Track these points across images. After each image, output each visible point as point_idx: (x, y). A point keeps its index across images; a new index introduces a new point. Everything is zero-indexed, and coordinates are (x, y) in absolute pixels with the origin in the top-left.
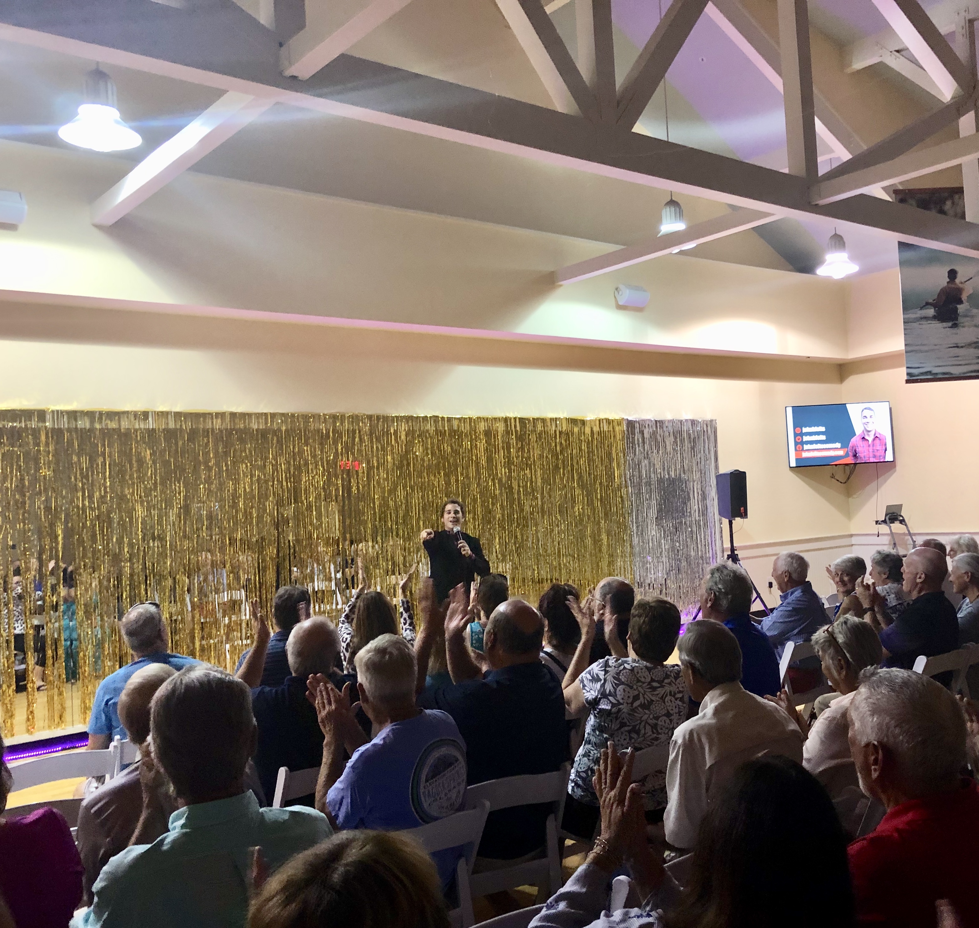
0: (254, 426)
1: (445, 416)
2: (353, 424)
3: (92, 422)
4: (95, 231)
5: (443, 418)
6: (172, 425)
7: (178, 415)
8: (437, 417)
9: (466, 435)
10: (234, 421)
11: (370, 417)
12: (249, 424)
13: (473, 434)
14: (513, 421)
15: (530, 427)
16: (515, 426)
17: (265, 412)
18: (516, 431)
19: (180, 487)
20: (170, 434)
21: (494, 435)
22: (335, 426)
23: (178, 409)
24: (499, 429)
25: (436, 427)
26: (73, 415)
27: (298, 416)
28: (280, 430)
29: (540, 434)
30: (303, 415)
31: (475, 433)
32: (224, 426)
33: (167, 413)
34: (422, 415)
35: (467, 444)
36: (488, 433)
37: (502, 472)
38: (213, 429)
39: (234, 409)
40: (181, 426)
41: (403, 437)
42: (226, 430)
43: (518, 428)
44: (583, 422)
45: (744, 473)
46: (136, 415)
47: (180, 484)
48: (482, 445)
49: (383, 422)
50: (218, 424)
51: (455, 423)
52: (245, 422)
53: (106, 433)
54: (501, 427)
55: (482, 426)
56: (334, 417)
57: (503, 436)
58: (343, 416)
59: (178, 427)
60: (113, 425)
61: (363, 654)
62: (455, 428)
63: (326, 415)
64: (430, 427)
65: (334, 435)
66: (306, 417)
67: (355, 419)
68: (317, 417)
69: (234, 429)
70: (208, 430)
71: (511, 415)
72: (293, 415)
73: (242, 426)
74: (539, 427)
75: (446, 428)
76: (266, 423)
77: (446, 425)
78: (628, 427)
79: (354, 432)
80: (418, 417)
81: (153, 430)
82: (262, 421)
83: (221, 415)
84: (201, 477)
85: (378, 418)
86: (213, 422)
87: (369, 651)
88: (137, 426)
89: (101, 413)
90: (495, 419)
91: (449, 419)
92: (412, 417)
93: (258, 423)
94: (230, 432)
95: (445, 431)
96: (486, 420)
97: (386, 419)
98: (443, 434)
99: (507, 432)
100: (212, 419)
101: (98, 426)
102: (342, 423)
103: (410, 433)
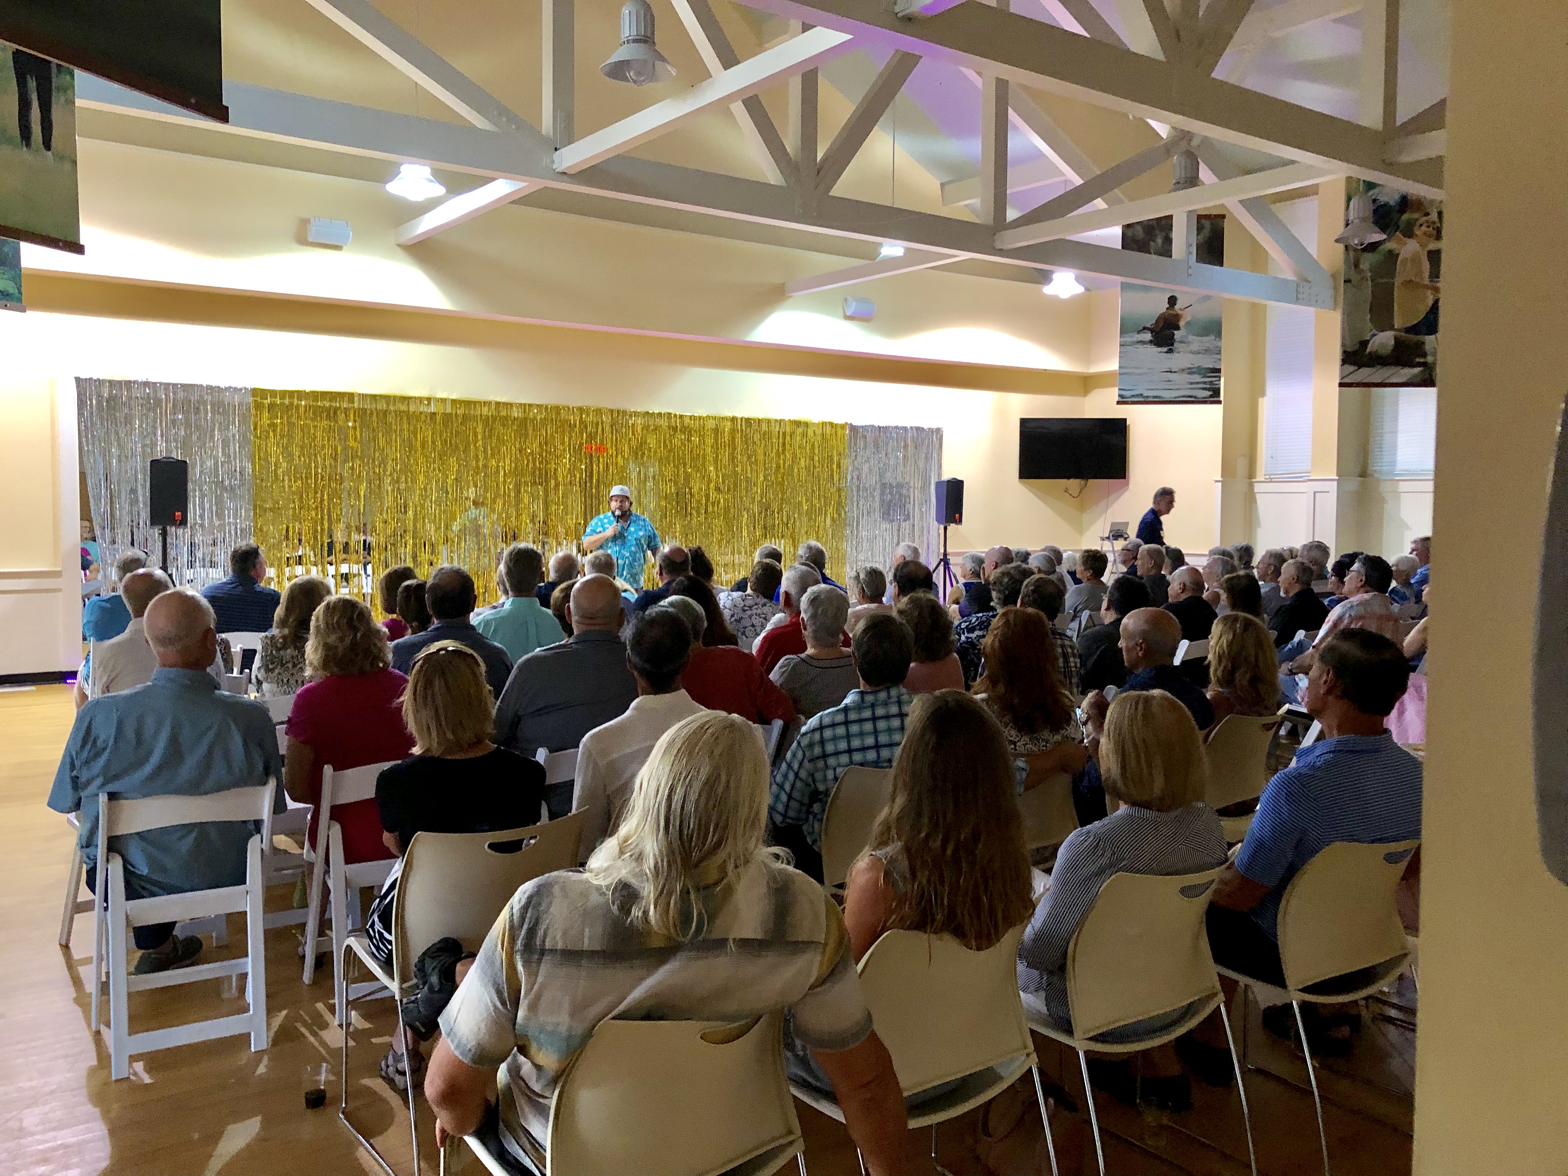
0: (515, 414)
1: (678, 414)
2: (596, 417)
3: (388, 404)
4: (399, 250)
5: (675, 415)
6: (449, 410)
7: (454, 401)
8: (670, 414)
9: (695, 431)
10: (498, 409)
11: (611, 411)
12: (510, 413)
13: (701, 432)
14: (739, 421)
15: (755, 426)
16: (741, 425)
17: (524, 402)
18: (742, 431)
20: (447, 417)
21: (721, 433)
22: (581, 417)
23: (454, 397)
24: (726, 428)
25: (669, 423)
26: (374, 397)
27: (551, 407)
28: (535, 418)
29: (764, 434)
30: (555, 407)
31: (704, 430)
32: (490, 413)
33: (445, 400)
34: (657, 412)
35: (695, 439)
36: (716, 431)
38: (481, 415)
39: (499, 399)
40: (456, 411)
41: (639, 430)
42: (492, 416)
43: (744, 428)
44: (807, 424)
45: (962, 482)
46: (421, 399)
48: (710, 441)
49: (623, 416)
50: (485, 410)
51: (686, 421)
53: (399, 414)
54: (728, 425)
55: (711, 424)
56: (581, 409)
57: (729, 434)
58: (588, 409)
59: (454, 412)
60: (403, 408)
62: (686, 424)
63: (574, 407)
64: (664, 423)
65: (580, 426)
66: (557, 409)
67: (598, 411)
68: (566, 409)
69: (498, 416)
70: (477, 415)
71: (739, 415)
72: (547, 407)
73: (505, 413)
74: (764, 427)
75: (678, 424)
76: (525, 413)
77: (678, 421)
78: (851, 431)
79: (597, 424)
80: (653, 414)
81: (434, 414)
82: (521, 410)
83: (487, 403)
85: (618, 412)
86: (481, 410)
88: (422, 410)
89: (395, 397)
90: (723, 418)
91: (681, 416)
92: (647, 413)
93: (518, 412)
94: (494, 419)
95: (677, 427)
96: (714, 418)
97: (624, 413)
98: (675, 429)
99: (733, 431)
100: (481, 406)
101: (392, 408)
102: (588, 415)
103: (646, 428)
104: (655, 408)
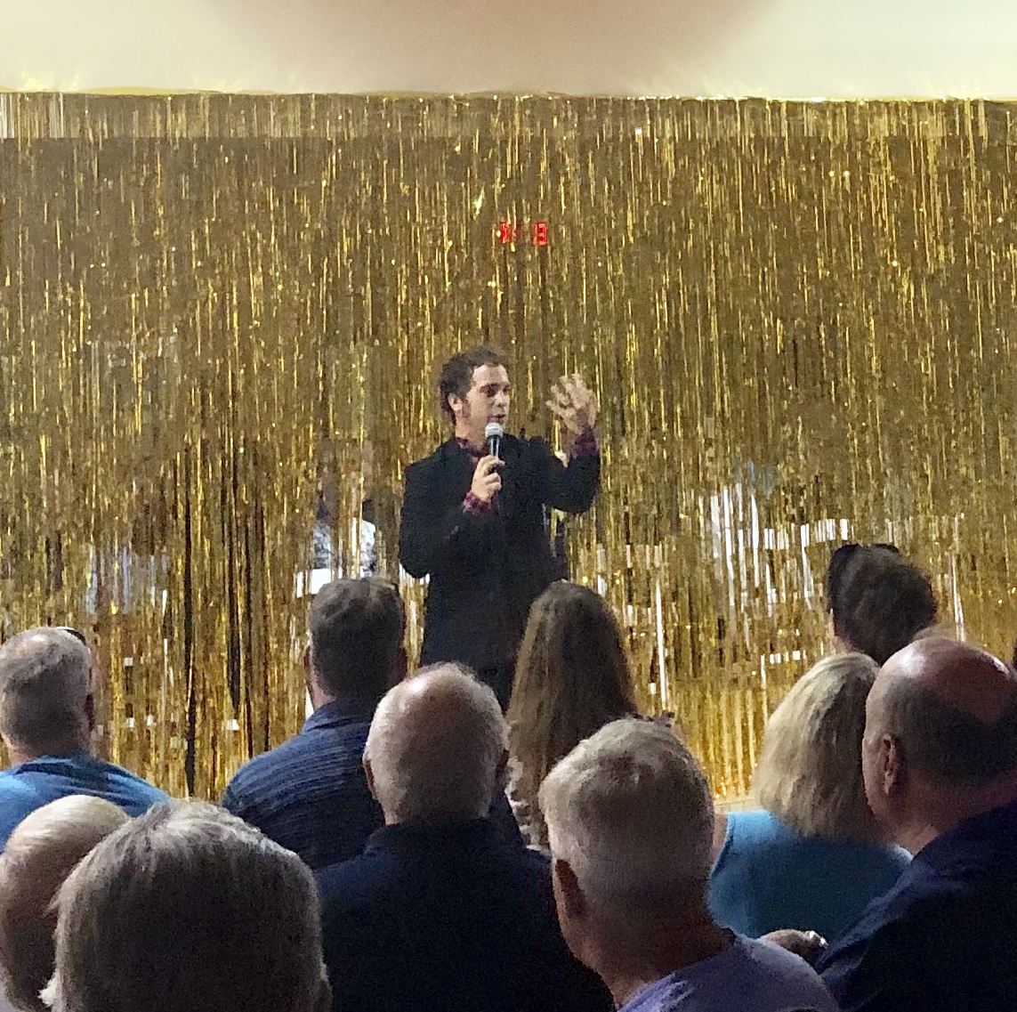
0: (275, 131)
1: (783, 100)
2: (533, 126)
5: (775, 106)
6: (58, 131)
7: (74, 102)
8: (761, 101)
9: (838, 152)
10: (221, 120)
11: (580, 104)
12: (260, 125)
13: (856, 149)
14: (967, 110)
16: (975, 127)
17: (302, 92)
18: (978, 140)
19: (76, 298)
20: (53, 155)
21: (916, 151)
22: (486, 128)
23: (74, 87)
24: (930, 135)
25: (757, 131)
27: (390, 102)
28: (338, 139)
30: (402, 101)
31: (865, 145)
32: (195, 132)
33: (46, 98)
34: (721, 97)
35: (839, 175)
36: (899, 145)
37: (940, 255)
38: (164, 140)
39: (221, 87)
40: (82, 130)
41: (668, 157)
42: (201, 139)
43: (983, 133)
47: (76, 288)
48: (883, 177)
49: (615, 117)
50: (179, 127)
51: (810, 118)
52: (249, 120)
54: (934, 129)
55: (883, 126)
56: (485, 104)
57: (939, 154)
58: (509, 102)
59: (75, 134)
61: (567, 772)
62: (810, 131)
63: (464, 99)
64: (741, 132)
65: (483, 155)
66: (411, 107)
67: (539, 108)
68: (439, 105)
69: (221, 139)
70: (152, 141)
71: (964, 94)
72: (375, 102)
73: (242, 132)
75: (785, 133)
76: (305, 124)
77: (785, 123)
79: (537, 142)
80: (707, 104)
81: (10, 143)
82: (294, 115)
83: (188, 102)
84: (132, 272)
85: (602, 103)
86: (164, 122)
87: (581, 767)
90: (918, 105)
91: (794, 108)
93: (285, 122)
94: (209, 148)
95: (782, 139)
96: (893, 108)
97: (623, 108)
98: (775, 148)
99: (952, 144)
100: (164, 113)
102: (506, 118)
103: (685, 147)
104: (716, 89)
